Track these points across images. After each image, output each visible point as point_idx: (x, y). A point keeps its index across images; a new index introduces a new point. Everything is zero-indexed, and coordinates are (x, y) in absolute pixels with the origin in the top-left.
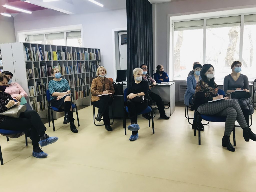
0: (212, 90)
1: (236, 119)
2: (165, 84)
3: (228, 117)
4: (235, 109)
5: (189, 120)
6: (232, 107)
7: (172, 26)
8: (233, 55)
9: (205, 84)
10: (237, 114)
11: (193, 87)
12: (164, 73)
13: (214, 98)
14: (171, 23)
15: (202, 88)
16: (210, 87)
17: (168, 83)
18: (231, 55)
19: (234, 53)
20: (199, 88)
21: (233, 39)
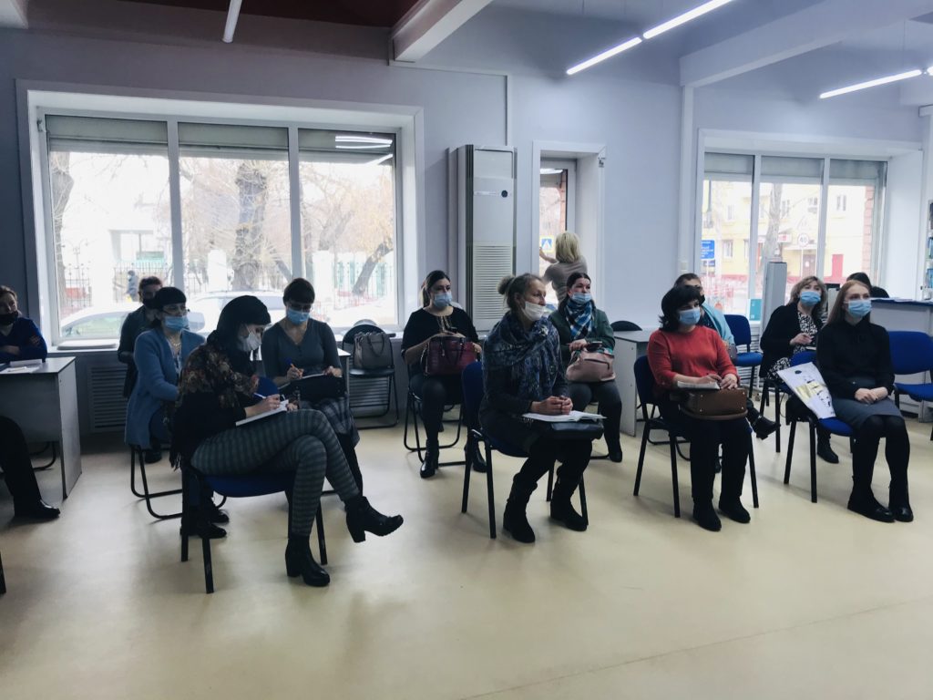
0: (242, 383)
1: (324, 473)
2: (28, 366)
3: (299, 471)
4: (321, 439)
5: (152, 500)
6: (311, 434)
7: (40, 131)
8: (255, 252)
9: (218, 362)
10: (329, 455)
11: (164, 373)
12: (22, 319)
13: (248, 410)
14: (33, 116)
15: (209, 376)
16: (234, 371)
17: (44, 361)
18: (251, 251)
19: (257, 246)
20: (199, 377)
21: (251, 198)
